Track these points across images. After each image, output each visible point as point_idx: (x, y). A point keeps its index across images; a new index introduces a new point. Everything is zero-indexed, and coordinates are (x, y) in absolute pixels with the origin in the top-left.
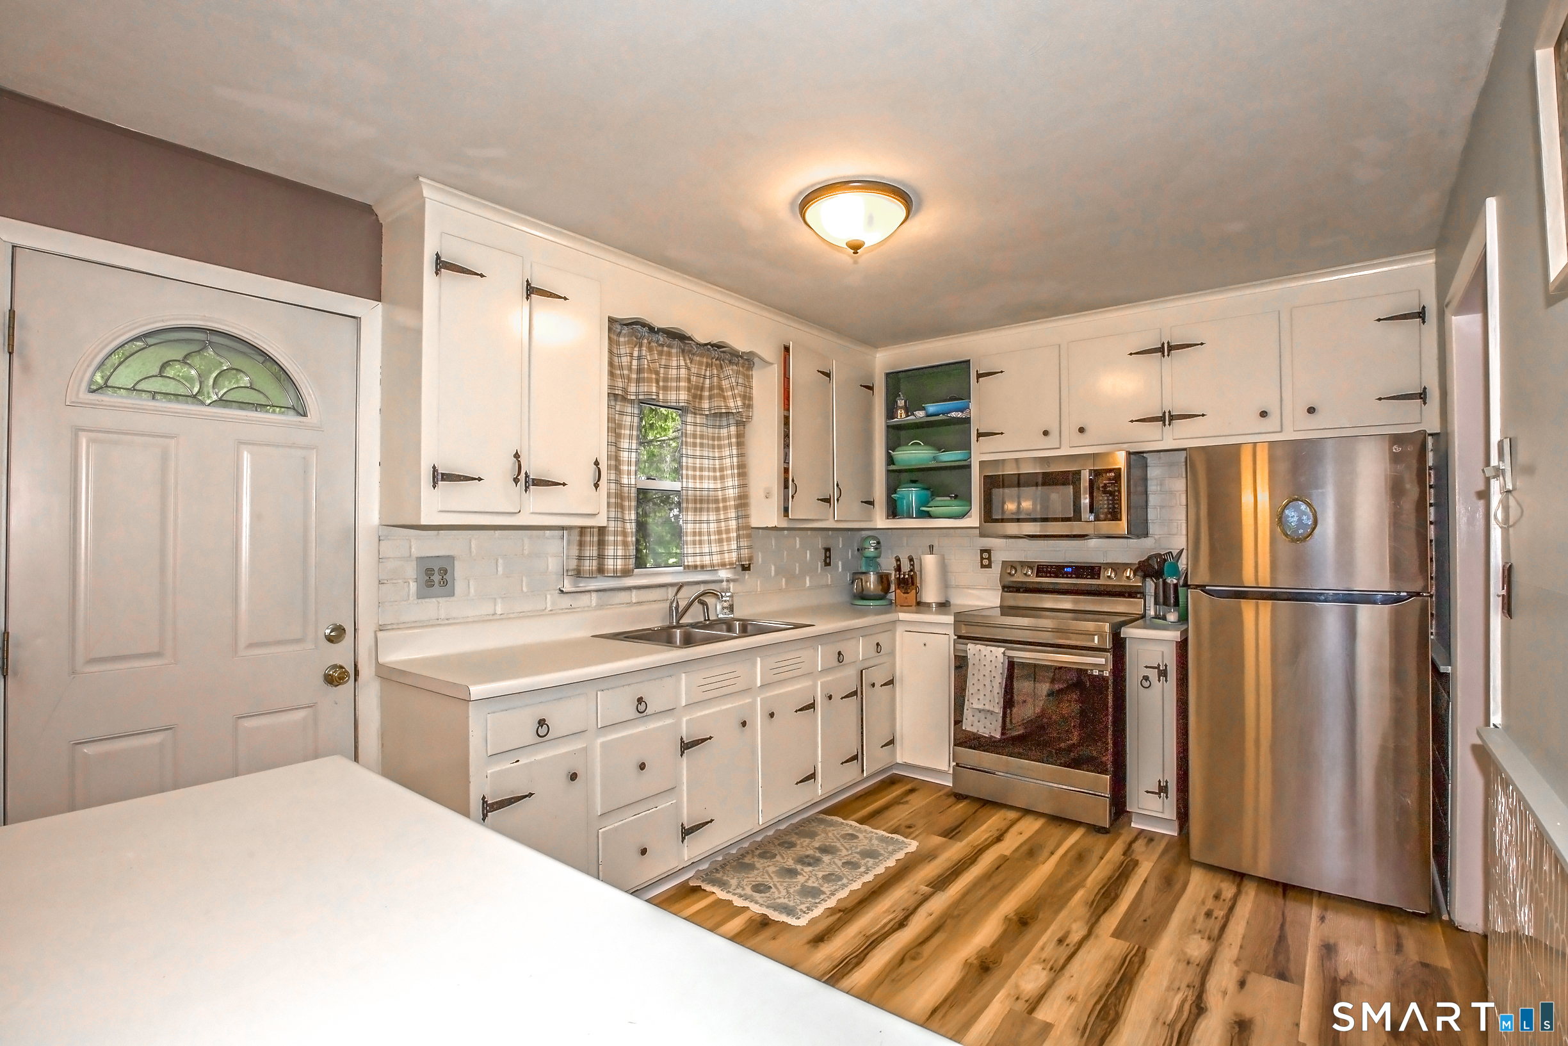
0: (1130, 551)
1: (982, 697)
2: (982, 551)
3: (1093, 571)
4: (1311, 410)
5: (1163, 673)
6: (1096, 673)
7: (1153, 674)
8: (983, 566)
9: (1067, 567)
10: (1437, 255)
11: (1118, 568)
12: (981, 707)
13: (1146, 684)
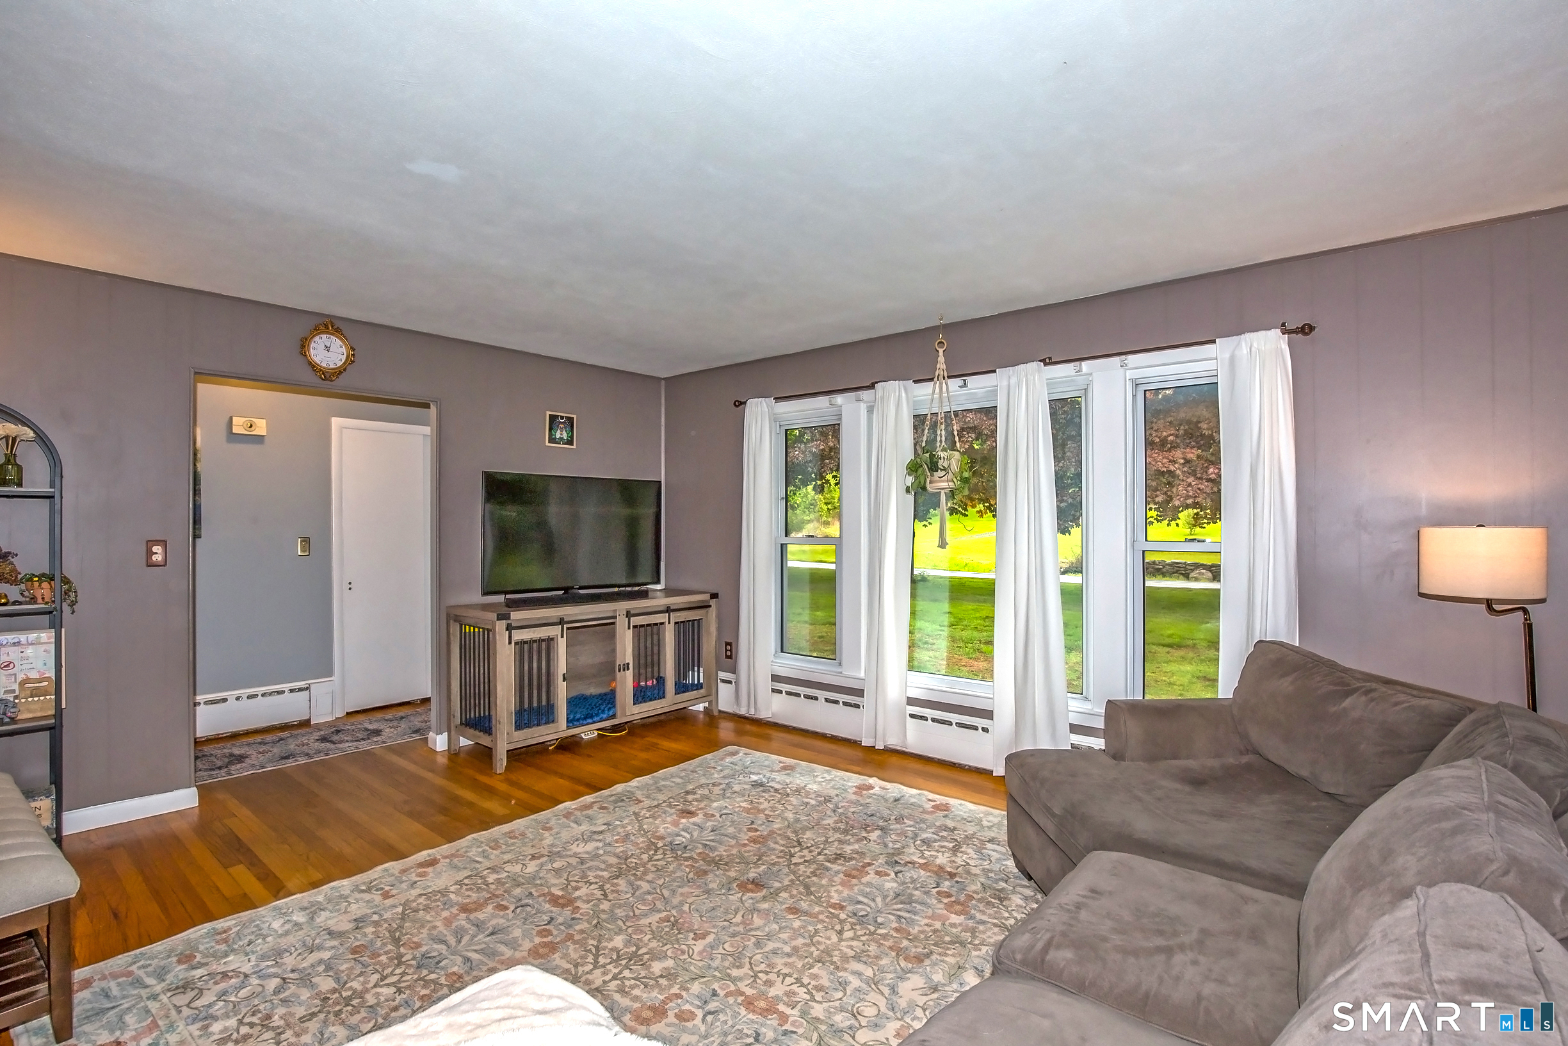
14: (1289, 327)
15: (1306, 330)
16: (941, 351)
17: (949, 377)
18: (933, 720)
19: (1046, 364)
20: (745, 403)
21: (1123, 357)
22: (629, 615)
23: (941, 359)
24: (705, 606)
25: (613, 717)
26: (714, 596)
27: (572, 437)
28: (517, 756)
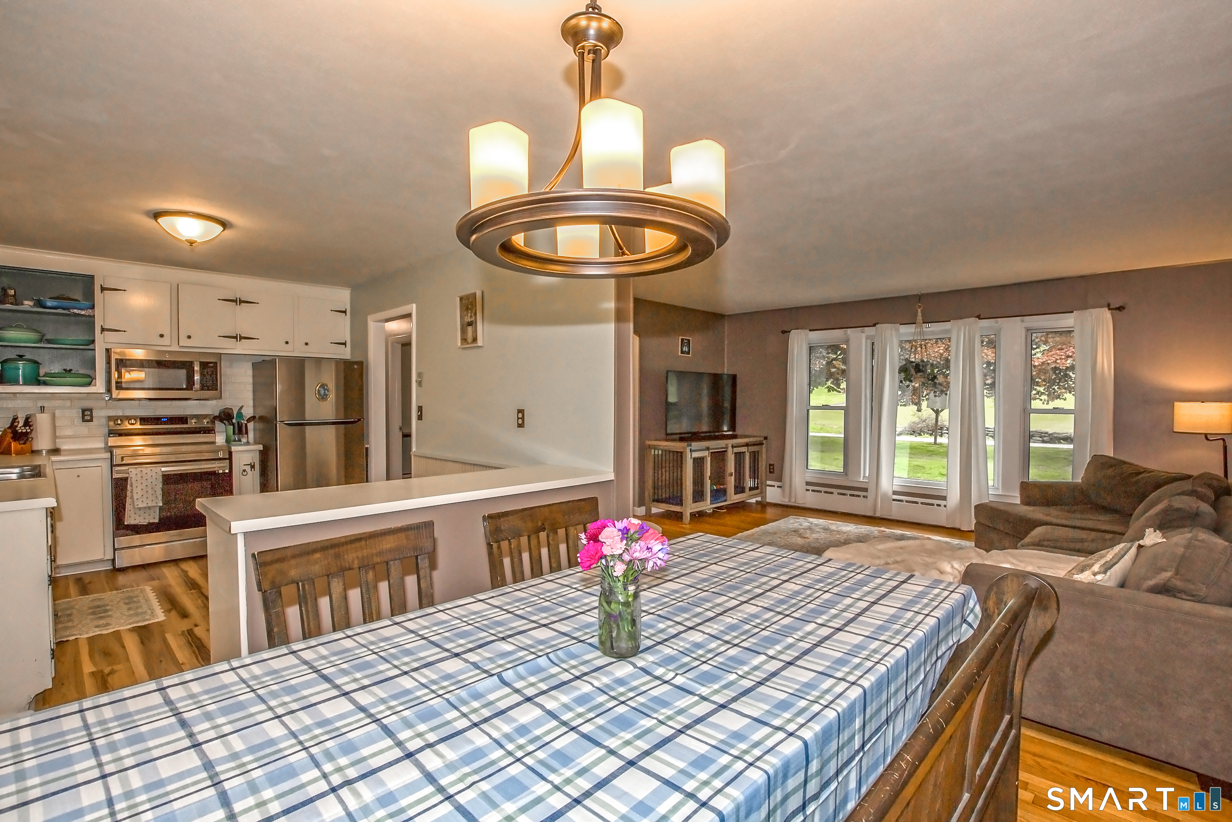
0: (211, 407)
1: (144, 499)
2: (83, 411)
3: (183, 420)
4: (307, 344)
5: (253, 467)
6: (221, 471)
7: (248, 468)
8: (84, 420)
9: (163, 418)
10: (352, 290)
11: (199, 417)
12: (145, 505)
13: (245, 473)
14: (1112, 307)
15: (1120, 308)
16: (919, 310)
17: (923, 323)
18: (906, 501)
19: (980, 319)
20: (790, 332)
21: (1022, 317)
22: (733, 447)
23: (920, 314)
24: (761, 444)
25: (725, 501)
26: (766, 438)
27: (689, 350)
28: (693, 515)
